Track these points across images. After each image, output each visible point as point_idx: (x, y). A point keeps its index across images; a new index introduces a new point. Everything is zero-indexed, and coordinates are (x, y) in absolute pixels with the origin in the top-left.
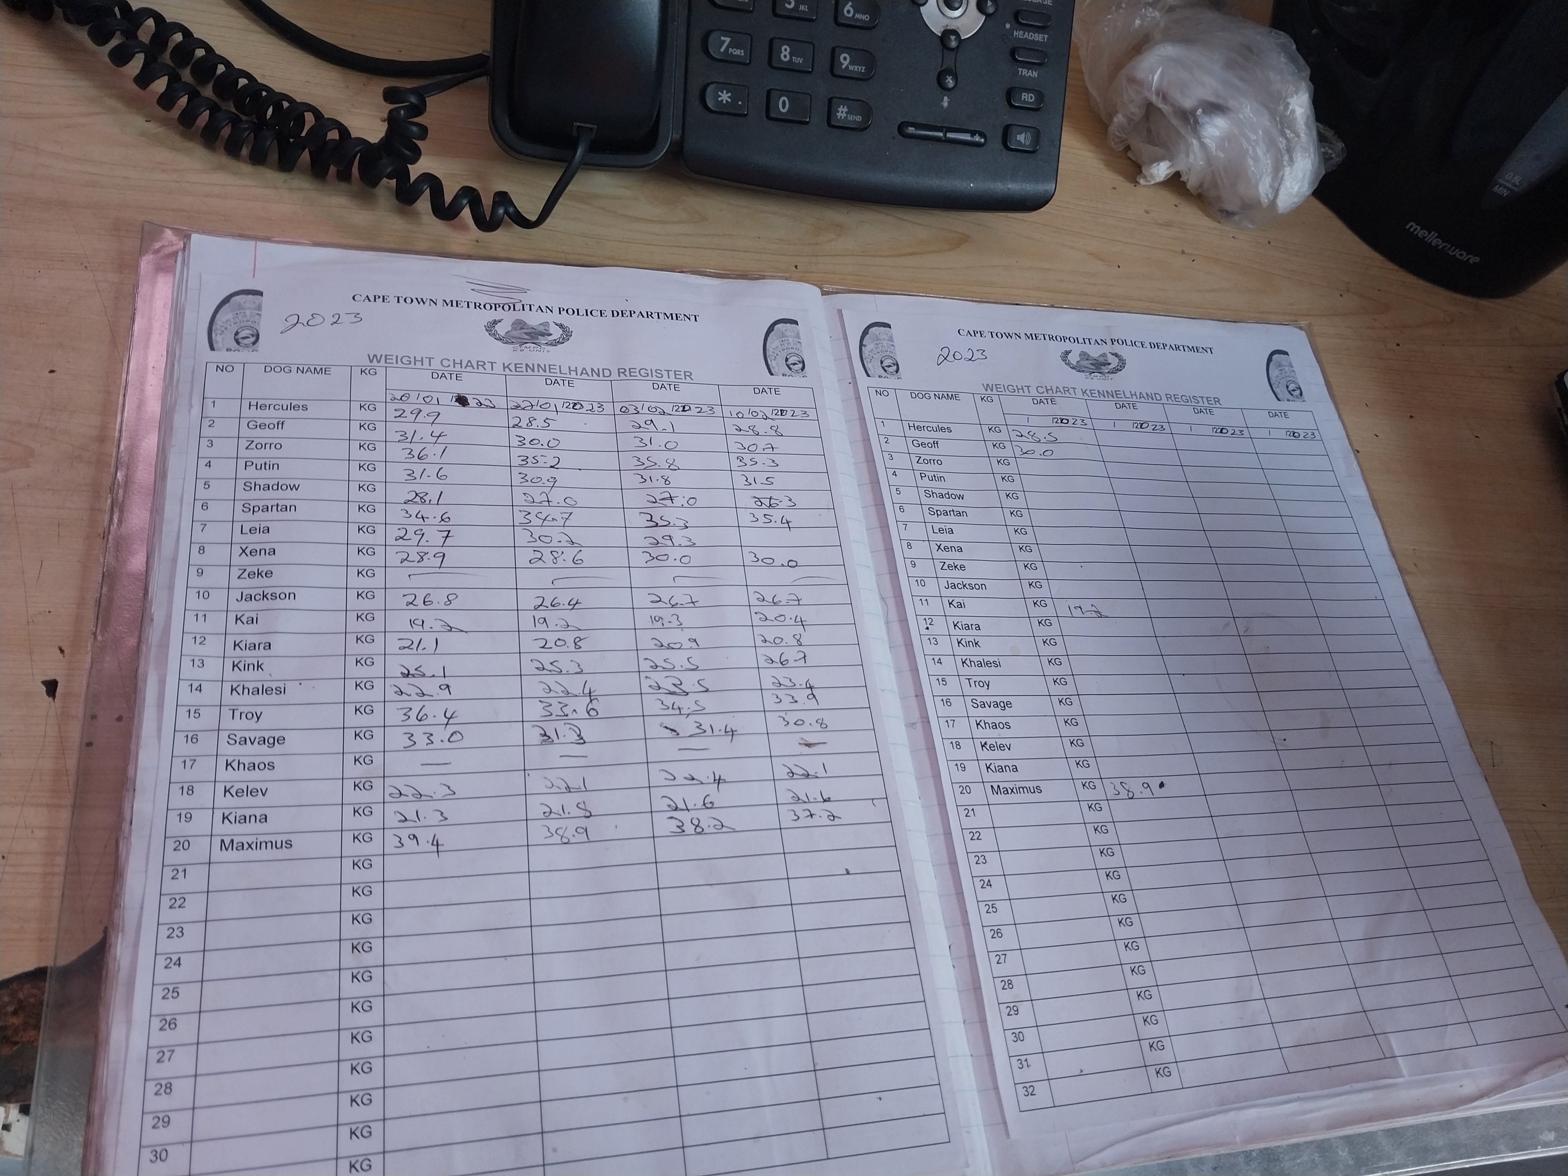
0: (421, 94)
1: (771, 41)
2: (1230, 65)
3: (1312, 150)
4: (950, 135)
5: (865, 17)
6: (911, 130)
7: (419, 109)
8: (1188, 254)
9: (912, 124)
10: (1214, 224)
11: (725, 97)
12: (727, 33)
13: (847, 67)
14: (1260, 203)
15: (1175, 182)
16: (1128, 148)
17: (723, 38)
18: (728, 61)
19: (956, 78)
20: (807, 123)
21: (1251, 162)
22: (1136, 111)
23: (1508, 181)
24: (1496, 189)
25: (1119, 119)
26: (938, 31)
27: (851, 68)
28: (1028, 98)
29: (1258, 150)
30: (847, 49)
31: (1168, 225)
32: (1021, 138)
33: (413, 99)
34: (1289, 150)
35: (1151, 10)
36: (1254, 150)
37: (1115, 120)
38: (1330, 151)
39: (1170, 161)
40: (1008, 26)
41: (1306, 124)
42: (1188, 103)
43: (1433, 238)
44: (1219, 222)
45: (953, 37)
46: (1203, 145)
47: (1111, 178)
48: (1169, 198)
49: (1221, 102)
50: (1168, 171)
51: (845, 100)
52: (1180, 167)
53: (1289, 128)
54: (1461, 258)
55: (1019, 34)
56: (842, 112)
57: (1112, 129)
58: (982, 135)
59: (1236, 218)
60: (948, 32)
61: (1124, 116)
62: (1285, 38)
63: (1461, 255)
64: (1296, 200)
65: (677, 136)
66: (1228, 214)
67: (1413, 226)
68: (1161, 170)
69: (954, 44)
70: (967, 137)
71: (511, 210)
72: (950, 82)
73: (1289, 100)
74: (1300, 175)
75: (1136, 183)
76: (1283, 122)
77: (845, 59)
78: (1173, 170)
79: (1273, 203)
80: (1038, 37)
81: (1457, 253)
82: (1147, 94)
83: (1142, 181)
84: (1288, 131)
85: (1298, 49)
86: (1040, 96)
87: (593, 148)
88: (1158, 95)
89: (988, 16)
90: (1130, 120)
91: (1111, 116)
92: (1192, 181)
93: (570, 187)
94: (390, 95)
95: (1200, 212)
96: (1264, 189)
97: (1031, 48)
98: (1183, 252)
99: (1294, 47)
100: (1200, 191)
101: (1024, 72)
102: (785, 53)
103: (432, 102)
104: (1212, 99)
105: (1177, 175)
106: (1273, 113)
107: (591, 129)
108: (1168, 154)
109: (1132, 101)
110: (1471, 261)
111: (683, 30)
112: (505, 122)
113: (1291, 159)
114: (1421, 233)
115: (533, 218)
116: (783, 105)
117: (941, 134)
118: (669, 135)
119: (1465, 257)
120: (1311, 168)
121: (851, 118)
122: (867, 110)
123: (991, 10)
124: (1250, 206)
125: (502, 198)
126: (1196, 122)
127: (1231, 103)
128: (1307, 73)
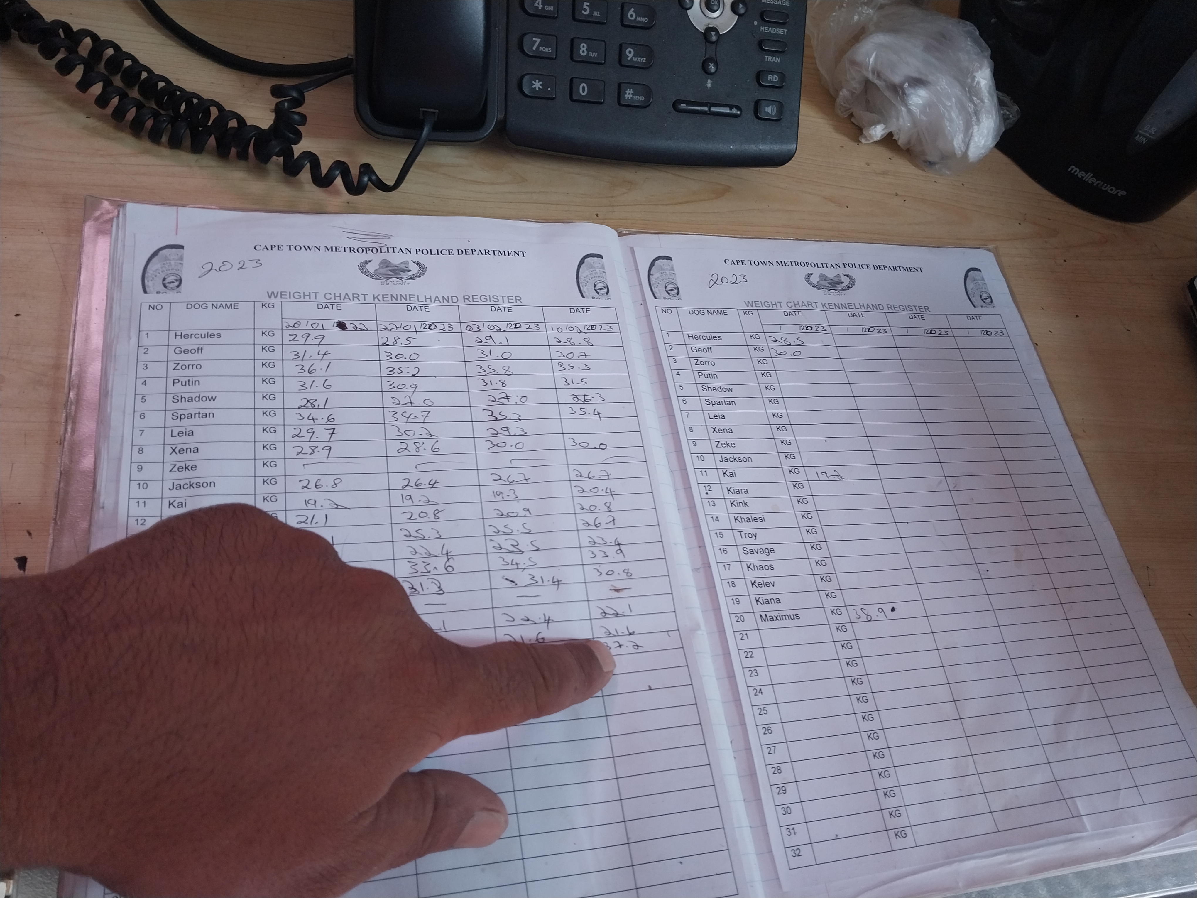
0: (301, 90)
1: (572, 40)
2: (928, 49)
3: (994, 112)
4: (713, 109)
5: (645, 20)
6: (683, 106)
7: (299, 102)
8: (901, 196)
9: (684, 102)
10: (920, 172)
11: (537, 85)
12: (537, 34)
13: (632, 59)
14: (955, 154)
15: (889, 141)
16: (852, 115)
17: (534, 39)
18: (539, 57)
19: (716, 65)
20: (602, 103)
21: (947, 124)
22: (856, 86)
23: (1146, 131)
24: (1137, 138)
25: (844, 93)
26: (701, 28)
27: (635, 59)
28: (773, 78)
29: (952, 114)
30: (632, 45)
31: (884, 173)
32: (769, 109)
33: (295, 94)
34: (977, 113)
35: (866, 8)
36: (950, 114)
37: (841, 93)
38: (1008, 113)
39: (884, 124)
40: (756, 23)
41: (989, 93)
42: (897, 79)
43: (1089, 178)
44: (924, 170)
45: (713, 33)
46: (909, 111)
47: (839, 139)
48: (884, 153)
49: (923, 77)
50: (883, 132)
51: (631, 84)
52: (893, 129)
53: (976, 96)
54: (1112, 192)
55: (764, 29)
56: (629, 94)
57: (839, 100)
58: (738, 108)
59: (937, 166)
60: (710, 30)
61: (848, 90)
62: (970, 27)
63: (1112, 190)
64: (983, 151)
65: (501, 116)
66: (931, 164)
67: (1073, 169)
68: (878, 132)
69: (714, 38)
70: (727, 110)
71: (374, 178)
72: (712, 68)
73: (976, 74)
74: (986, 132)
75: (859, 142)
76: (971, 91)
77: (630, 53)
78: (887, 131)
79: (965, 154)
80: (780, 31)
81: (1108, 188)
82: (865, 73)
83: (863, 141)
84: (975, 98)
85: (980, 34)
86: (782, 77)
87: (437, 127)
88: (873, 73)
89: (740, 16)
90: (853, 93)
91: (837, 91)
92: (902, 140)
93: (419, 159)
94: (276, 91)
95: (909, 163)
96: (958, 143)
97: (774, 40)
98: (897, 195)
99: (978, 33)
100: (908, 147)
101: (769, 58)
102: (583, 49)
103: (310, 96)
104: (915, 75)
105: (890, 135)
106: (963, 85)
107: (434, 113)
108: (883, 119)
109: (854, 79)
110: (1119, 195)
111: (503, 34)
112: (366, 110)
113: (978, 120)
114: (1080, 174)
115: (391, 183)
116: (583, 90)
117: (706, 109)
118: (494, 117)
119: (1114, 192)
120: (993, 126)
121: (636, 98)
122: (648, 92)
123: (742, 11)
124: (947, 157)
125: (366, 169)
126: (904, 93)
127: (930, 78)
128: (988, 53)
